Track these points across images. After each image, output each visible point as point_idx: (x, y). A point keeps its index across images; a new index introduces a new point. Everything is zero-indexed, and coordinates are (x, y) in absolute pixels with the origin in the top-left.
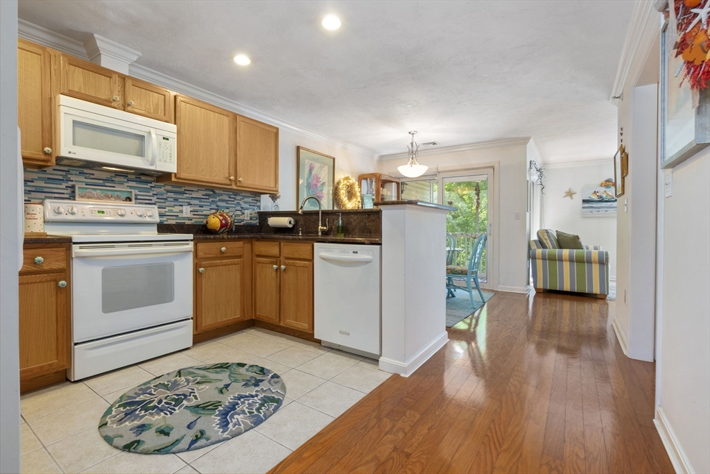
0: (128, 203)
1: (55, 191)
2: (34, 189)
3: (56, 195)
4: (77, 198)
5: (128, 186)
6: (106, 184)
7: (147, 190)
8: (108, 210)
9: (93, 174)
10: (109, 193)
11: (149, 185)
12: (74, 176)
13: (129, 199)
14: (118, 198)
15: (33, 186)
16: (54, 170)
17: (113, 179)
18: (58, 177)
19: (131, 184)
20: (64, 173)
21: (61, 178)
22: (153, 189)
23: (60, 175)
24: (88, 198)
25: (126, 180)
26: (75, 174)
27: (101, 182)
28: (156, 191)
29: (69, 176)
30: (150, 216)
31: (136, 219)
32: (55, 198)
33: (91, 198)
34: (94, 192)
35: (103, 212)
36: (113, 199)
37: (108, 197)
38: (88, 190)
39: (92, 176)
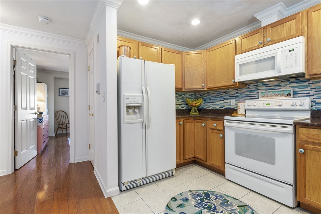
0: (288, 98)
1: (252, 95)
2: (245, 96)
3: (253, 97)
4: (259, 98)
5: (290, 87)
6: (276, 88)
7: (306, 87)
8: (272, 103)
9: (269, 84)
10: (277, 93)
11: (307, 83)
12: (260, 87)
13: (289, 95)
14: (283, 95)
15: (245, 95)
16: (252, 86)
17: (280, 84)
18: (253, 89)
19: (292, 85)
20: (256, 87)
21: (255, 89)
22: (311, 85)
23: (255, 88)
24: (266, 97)
25: (288, 83)
26: (261, 86)
27: (273, 87)
28: (313, 86)
29: (258, 88)
30: (300, 105)
31: (289, 107)
32: (253, 99)
33: (267, 97)
34: (269, 94)
35: (269, 104)
36: (279, 96)
37: (276, 95)
38: (266, 93)
39: (268, 85)
